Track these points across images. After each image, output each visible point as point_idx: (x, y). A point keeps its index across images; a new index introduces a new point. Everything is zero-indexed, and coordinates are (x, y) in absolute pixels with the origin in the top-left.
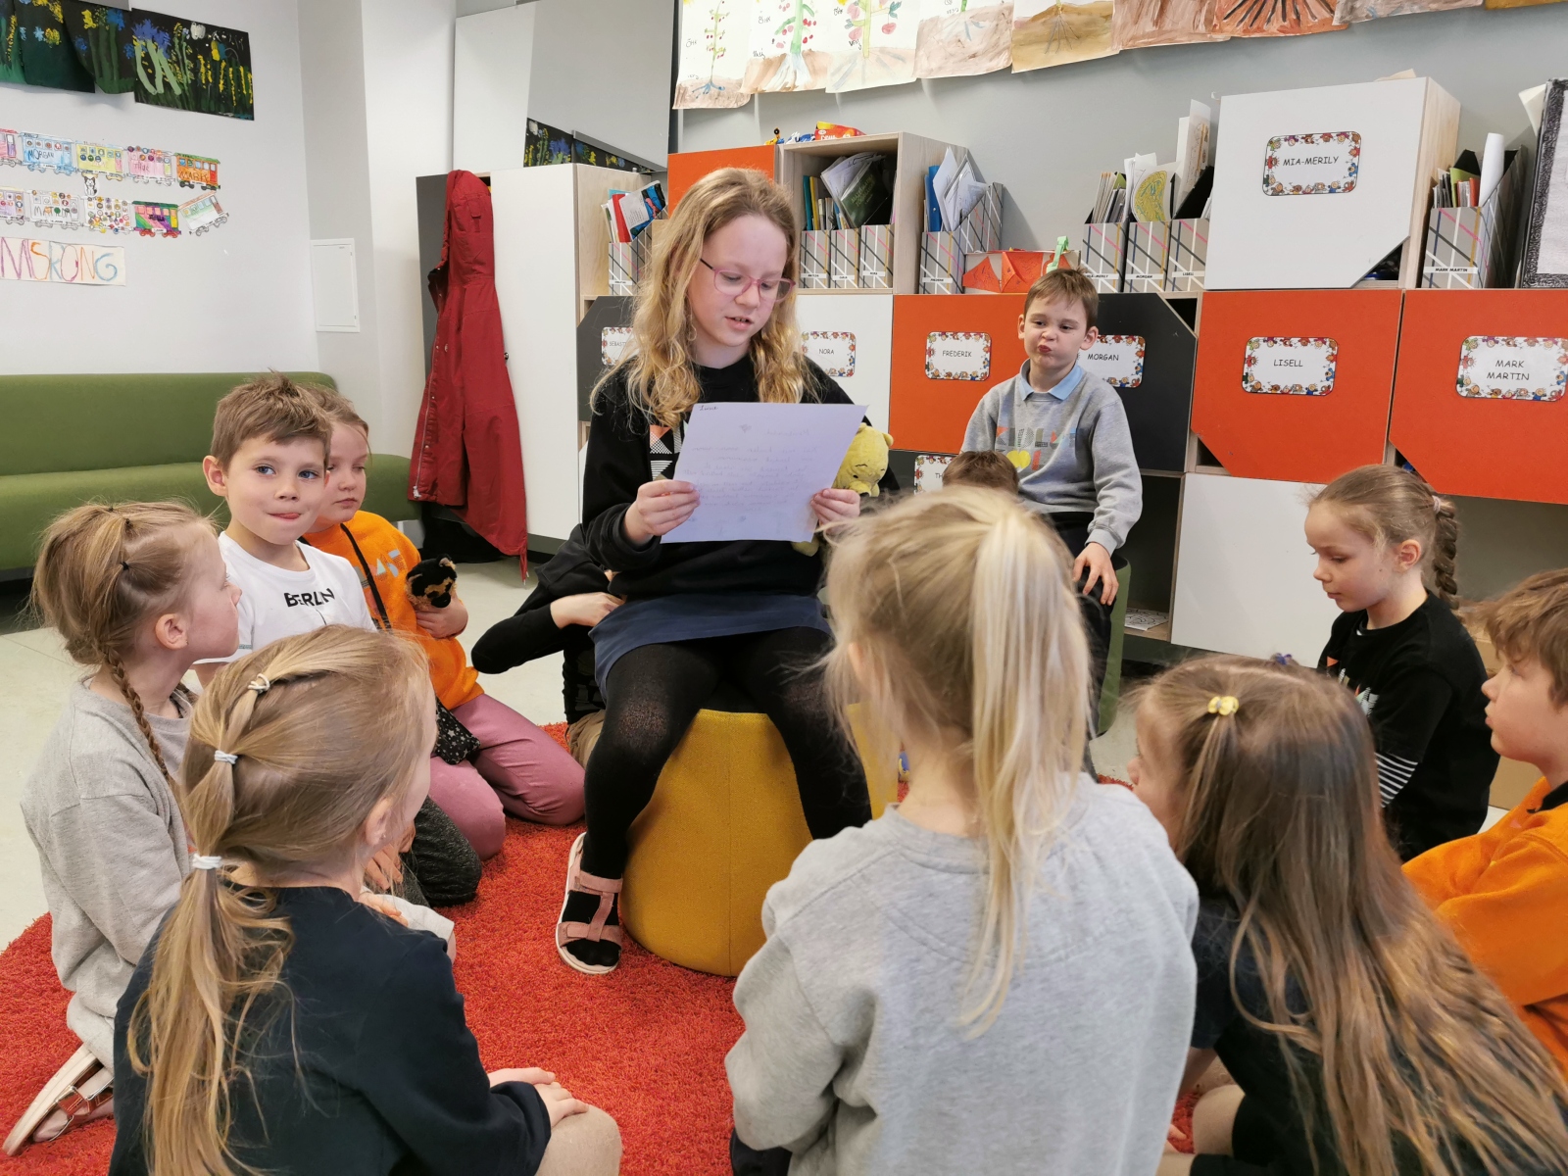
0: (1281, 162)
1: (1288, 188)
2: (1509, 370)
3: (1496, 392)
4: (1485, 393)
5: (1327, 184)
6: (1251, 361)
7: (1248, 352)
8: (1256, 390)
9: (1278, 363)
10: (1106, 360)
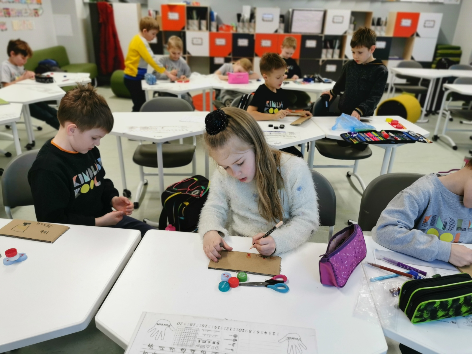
7: (261, 41)
8: (262, 47)
9: (265, 43)
10: (243, 43)
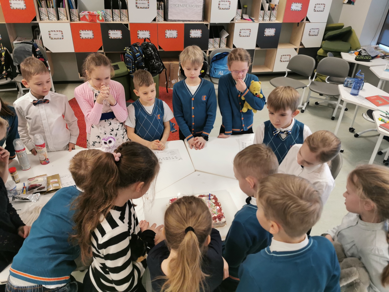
0: (138, 3)
1: (140, 7)
2: (171, 34)
3: (170, 37)
4: (169, 37)
5: (145, 7)
6: (138, 34)
7: (138, 33)
9: (142, 34)
10: (115, 34)
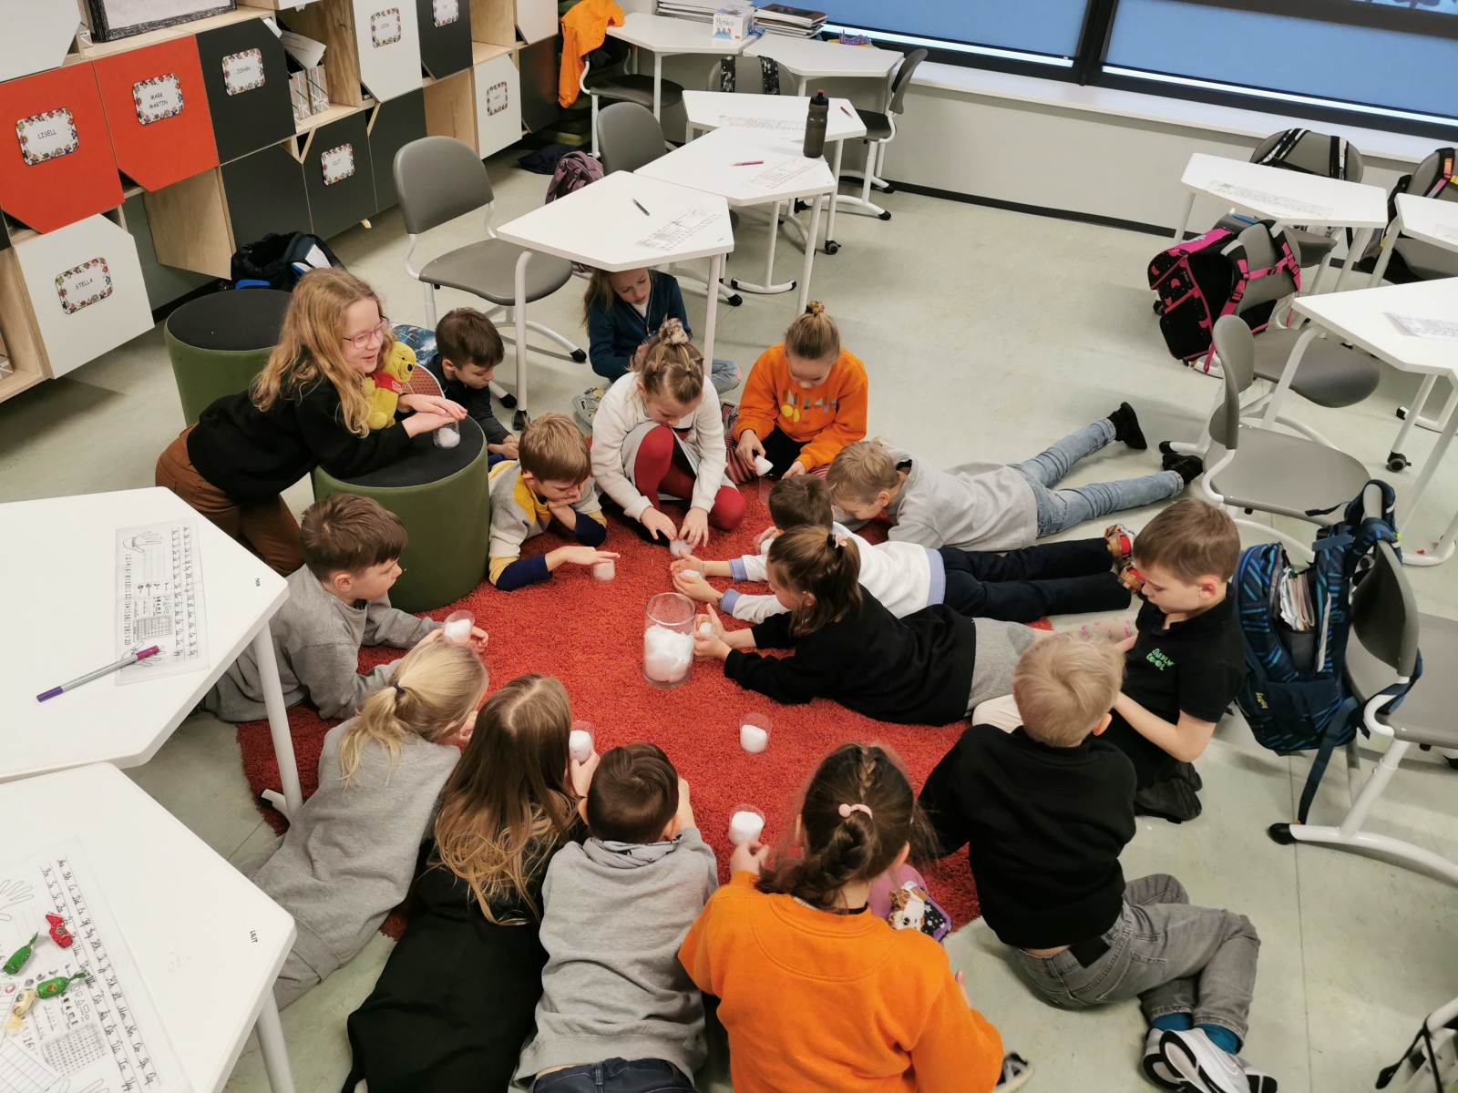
2: (157, 100)
3: (157, 116)
4: (152, 118)
6: (24, 140)
7: (19, 134)
8: (35, 162)
9: (41, 136)
